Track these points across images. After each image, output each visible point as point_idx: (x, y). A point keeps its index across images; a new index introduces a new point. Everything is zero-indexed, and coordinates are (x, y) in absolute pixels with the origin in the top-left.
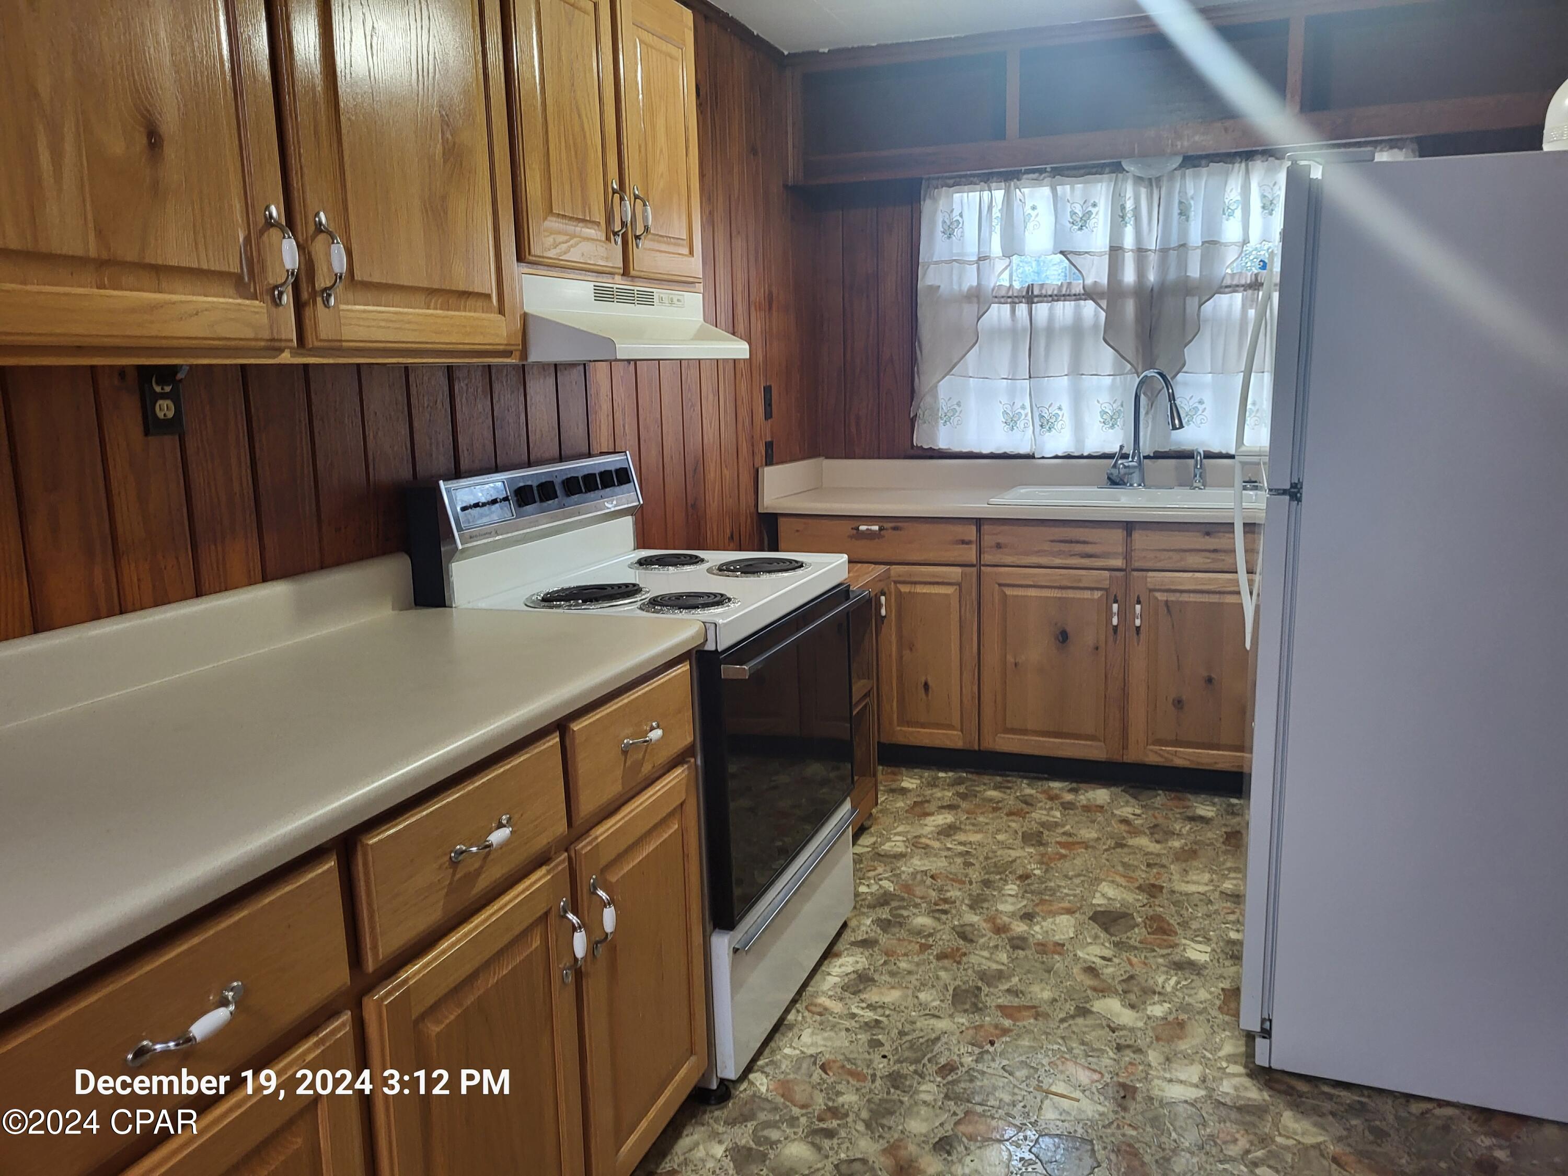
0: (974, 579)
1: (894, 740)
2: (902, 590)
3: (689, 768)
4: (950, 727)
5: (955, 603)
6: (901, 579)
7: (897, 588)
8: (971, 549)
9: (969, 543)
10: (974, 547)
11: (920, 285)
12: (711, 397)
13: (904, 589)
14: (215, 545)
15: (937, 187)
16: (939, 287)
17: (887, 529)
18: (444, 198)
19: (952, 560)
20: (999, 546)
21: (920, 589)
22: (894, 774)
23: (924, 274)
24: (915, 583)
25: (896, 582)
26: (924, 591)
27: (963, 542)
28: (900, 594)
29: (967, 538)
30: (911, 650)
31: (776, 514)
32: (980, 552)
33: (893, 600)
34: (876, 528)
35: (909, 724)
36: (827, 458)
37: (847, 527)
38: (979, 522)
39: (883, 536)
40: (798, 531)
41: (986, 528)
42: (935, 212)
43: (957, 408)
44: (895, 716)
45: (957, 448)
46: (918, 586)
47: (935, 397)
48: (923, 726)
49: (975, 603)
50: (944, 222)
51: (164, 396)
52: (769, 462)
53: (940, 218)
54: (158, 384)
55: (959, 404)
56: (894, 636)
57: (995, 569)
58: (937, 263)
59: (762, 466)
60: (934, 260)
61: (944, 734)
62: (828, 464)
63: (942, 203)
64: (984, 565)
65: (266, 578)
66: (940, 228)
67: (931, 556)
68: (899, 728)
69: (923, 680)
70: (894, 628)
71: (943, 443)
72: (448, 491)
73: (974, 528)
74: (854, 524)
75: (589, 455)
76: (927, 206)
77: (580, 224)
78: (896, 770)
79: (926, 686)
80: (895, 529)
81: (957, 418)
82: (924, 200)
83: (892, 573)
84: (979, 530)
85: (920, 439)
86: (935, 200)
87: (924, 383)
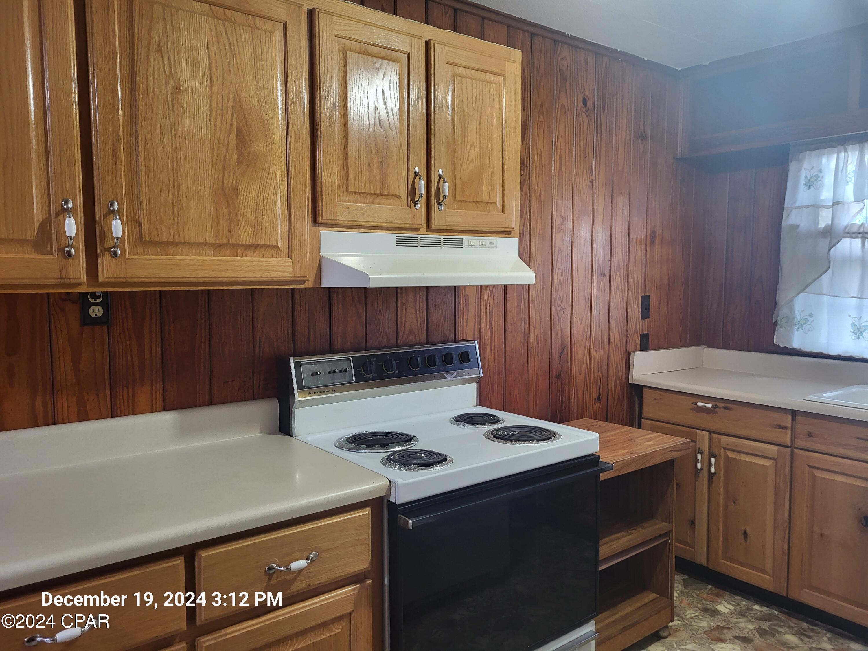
0: (788, 458)
1: (719, 569)
2: (730, 456)
3: (360, 588)
4: (764, 571)
5: (771, 472)
6: (729, 447)
7: (725, 453)
8: (787, 433)
9: (785, 428)
10: (789, 432)
11: (784, 224)
12: (582, 303)
13: (732, 455)
14: (128, 388)
15: (802, 152)
16: (799, 225)
17: (720, 408)
18: (236, 189)
19: (770, 439)
20: (810, 435)
21: (743, 458)
22: (717, 595)
23: (788, 215)
24: (740, 452)
25: (725, 449)
26: (747, 460)
27: (780, 427)
28: (727, 458)
29: (783, 424)
30: (734, 503)
31: (643, 386)
32: (793, 438)
33: (722, 462)
34: (710, 406)
35: (731, 560)
36: (708, 347)
37: (689, 401)
38: (794, 413)
39: (717, 413)
40: (655, 399)
41: (799, 418)
42: (799, 170)
43: (809, 318)
44: (720, 552)
45: (807, 348)
46: (742, 455)
47: (792, 309)
48: (742, 565)
49: (788, 478)
50: (806, 177)
51: (96, 304)
52: (644, 347)
53: (803, 174)
54: (91, 298)
55: (811, 315)
56: (722, 489)
57: (806, 453)
58: (799, 208)
59: (636, 351)
60: (797, 205)
61: (758, 575)
62: (707, 351)
63: (806, 164)
64: (795, 448)
65: (165, 409)
66: (803, 181)
67: (753, 434)
68: (723, 561)
69: (743, 528)
70: (722, 484)
71: (796, 344)
72: (297, 364)
73: (789, 417)
74: (694, 400)
75: (455, 341)
76: (793, 166)
77: (379, 198)
78: (720, 591)
79: (745, 534)
80: (725, 408)
81: (810, 326)
82: (791, 162)
83: (722, 441)
84: (793, 419)
85: (779, 340)
86: (800, 161)
87: (782, 297)
